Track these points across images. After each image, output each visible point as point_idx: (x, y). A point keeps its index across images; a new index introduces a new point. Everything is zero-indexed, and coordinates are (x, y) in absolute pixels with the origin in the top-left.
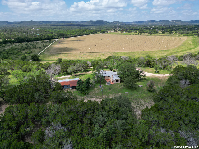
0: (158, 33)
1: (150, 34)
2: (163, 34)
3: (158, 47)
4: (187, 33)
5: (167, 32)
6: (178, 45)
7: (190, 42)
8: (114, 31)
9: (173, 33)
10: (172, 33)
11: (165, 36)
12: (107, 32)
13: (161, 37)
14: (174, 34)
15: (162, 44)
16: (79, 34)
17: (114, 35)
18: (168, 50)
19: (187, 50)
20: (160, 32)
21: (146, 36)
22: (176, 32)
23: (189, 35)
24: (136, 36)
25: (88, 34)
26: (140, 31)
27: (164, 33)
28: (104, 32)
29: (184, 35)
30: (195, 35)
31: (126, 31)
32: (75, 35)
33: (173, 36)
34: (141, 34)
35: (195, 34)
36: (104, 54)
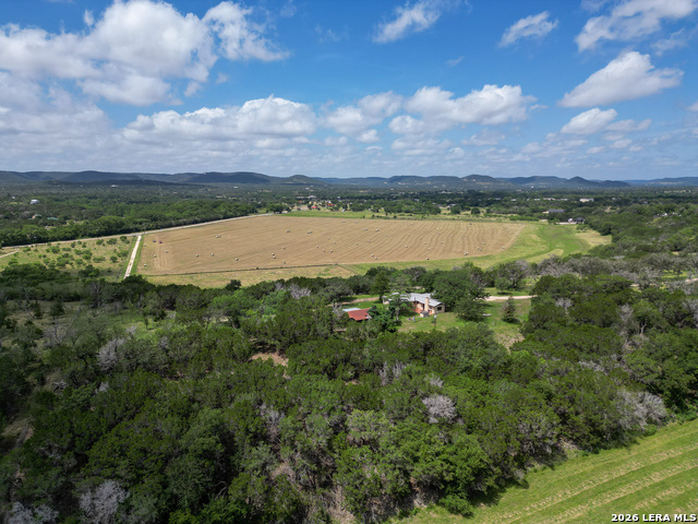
0: (439, 212)
1: (420, 216)
2: (455, 217)
3: (459, 250)
4: (520, 214)
5: (463, 209)
6: (507, 245)
7: (534, 237)
8: (309, 207)
9: (482, 214)
10: (479, 212)
11: (463, 220)
12: (288, 210)
13: (454, 223)
14: (486, 216)
15: (466, 241)
16: (203, 216)
17: (316, 218)
18: (488, 257)
19: (534, 255)
20: (444, 210)
21: (412, 222)
22: (488, 211)
23: (524, 216)
24: (383, 221)
25: (232, 217)
26: (390, 209)
27: (458, 213)
28: (279, 210)
29: (513, 219)
30: (540, 218)
31: (345, 207)
32: (191, 219)
33: (482, 221)
34: (395, 217)
35: (538, 214)
36: (327, 270)
